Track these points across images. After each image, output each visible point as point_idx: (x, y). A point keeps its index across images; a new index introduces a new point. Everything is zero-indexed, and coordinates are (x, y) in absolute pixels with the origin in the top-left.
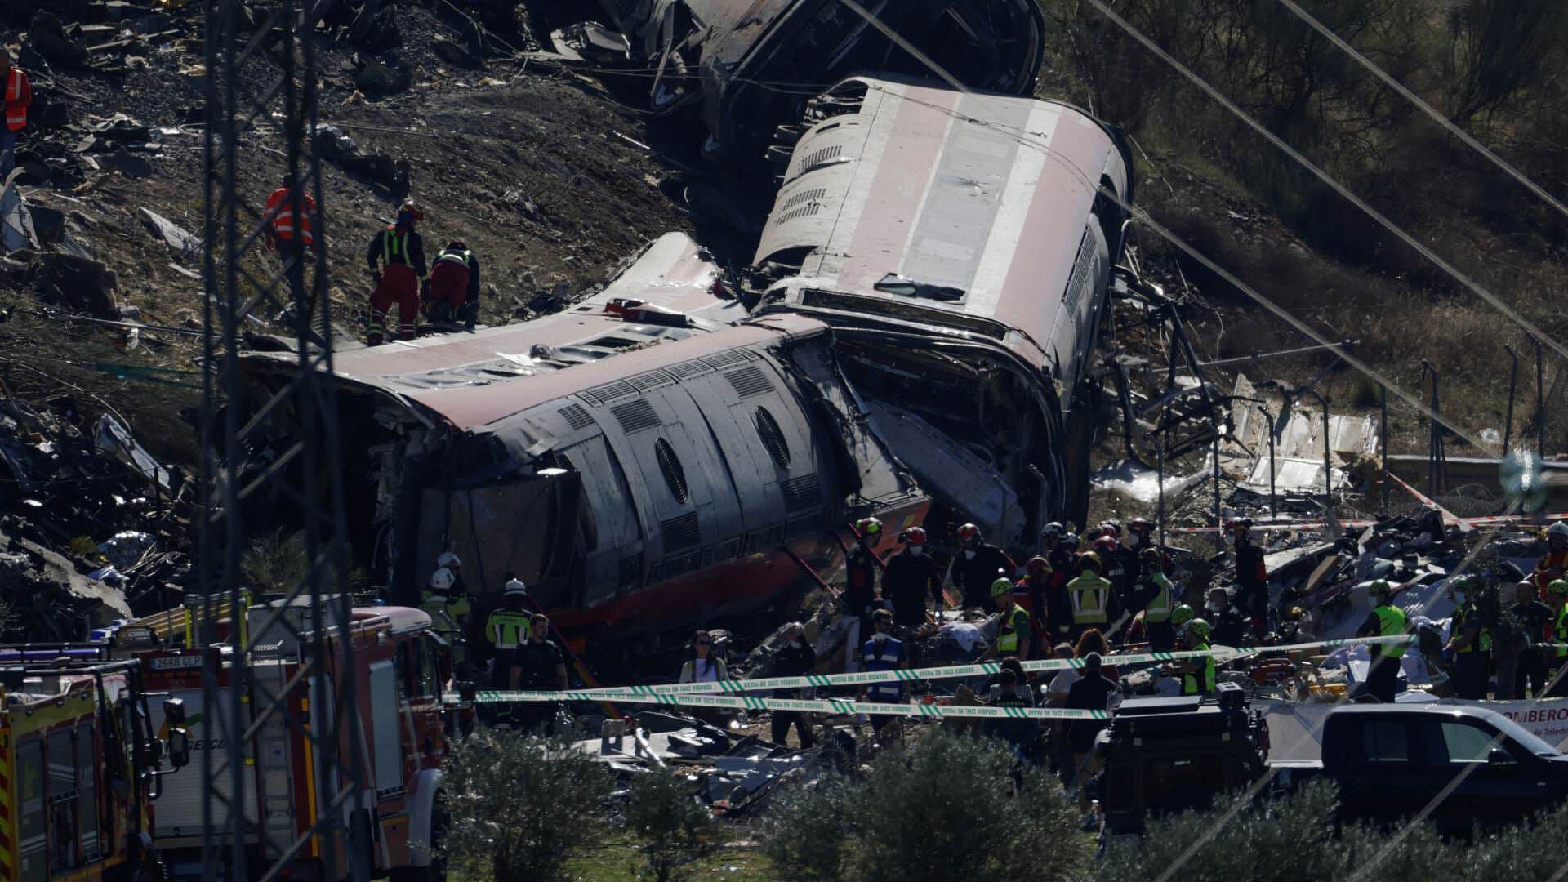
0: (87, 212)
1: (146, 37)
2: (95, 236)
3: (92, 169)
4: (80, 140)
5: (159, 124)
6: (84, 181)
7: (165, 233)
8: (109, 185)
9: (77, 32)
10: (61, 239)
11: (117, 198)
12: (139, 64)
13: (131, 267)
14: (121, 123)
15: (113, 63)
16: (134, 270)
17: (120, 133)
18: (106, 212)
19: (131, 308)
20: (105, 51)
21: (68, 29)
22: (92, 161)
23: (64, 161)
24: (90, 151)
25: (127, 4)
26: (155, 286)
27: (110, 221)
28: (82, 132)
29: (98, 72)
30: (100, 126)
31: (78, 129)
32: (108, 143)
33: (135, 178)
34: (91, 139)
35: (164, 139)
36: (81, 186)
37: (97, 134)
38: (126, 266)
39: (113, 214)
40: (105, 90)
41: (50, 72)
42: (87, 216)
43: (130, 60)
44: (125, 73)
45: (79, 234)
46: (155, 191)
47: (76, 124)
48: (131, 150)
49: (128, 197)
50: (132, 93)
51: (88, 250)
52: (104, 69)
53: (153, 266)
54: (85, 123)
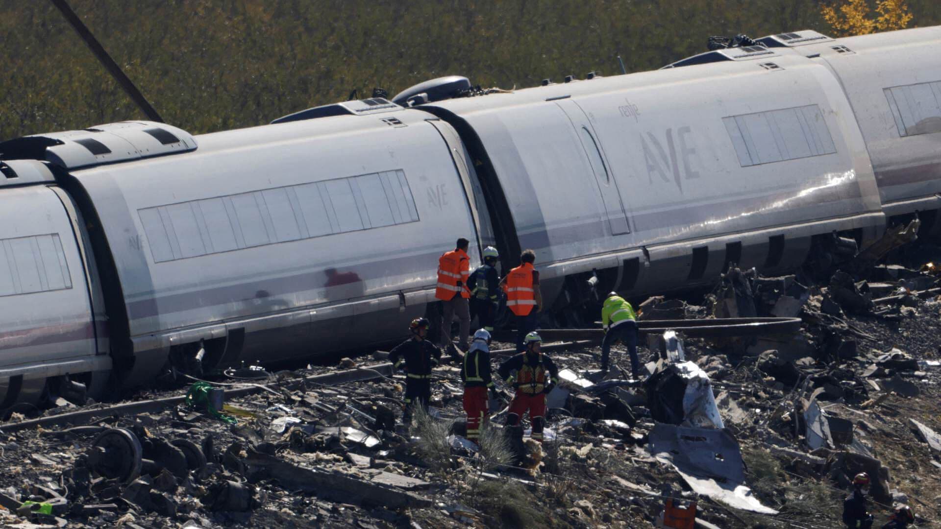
0: (869, 422)
1: (915, 293)
2: (876, 440)
3: (874, 390)
4: (866, 368)
5: (925, 358)
6: (868, 399)
7: (928, 439)
8: (887, 402)
9: (865, 288)
10: (850, 441)
11: (892, 412)
12: (911, 313)
13: (902, 463)
14: (897, 356)
15: (892, 312)
16: (904, 465)
17: (895, 364)
18: (885, 422)
19: (901, 494)
20: (886, 303)
21: (859, 286)
22: (874, 384)
23: (854, 383)
24: (873, 376)
25: (903, 268)
26: (919, 478)
27: (887, 429)
28: (868, 363)
29: (880, 318)
30: (880, 358)
31: (864, 360)
32: (887, 371)
33: (906, 397)
34: (874, 367)
35: (929, 369)
36: (866, 402)
37: (878, 364)
38: (898, 462)
39: (890, 424)
40: (885, 331)
41: (845, 317)
42: (869, 425)
43: (904, 309)
44: (900, 319)
45: (864, 438)
46: (921, 407)
47: (863, 356)
48: (903, 376)
49: (901, 411)
50: (905, 334)
51: (870, 450)
52: (885, 316)
53: (919, 463)
54: (870, 355)
